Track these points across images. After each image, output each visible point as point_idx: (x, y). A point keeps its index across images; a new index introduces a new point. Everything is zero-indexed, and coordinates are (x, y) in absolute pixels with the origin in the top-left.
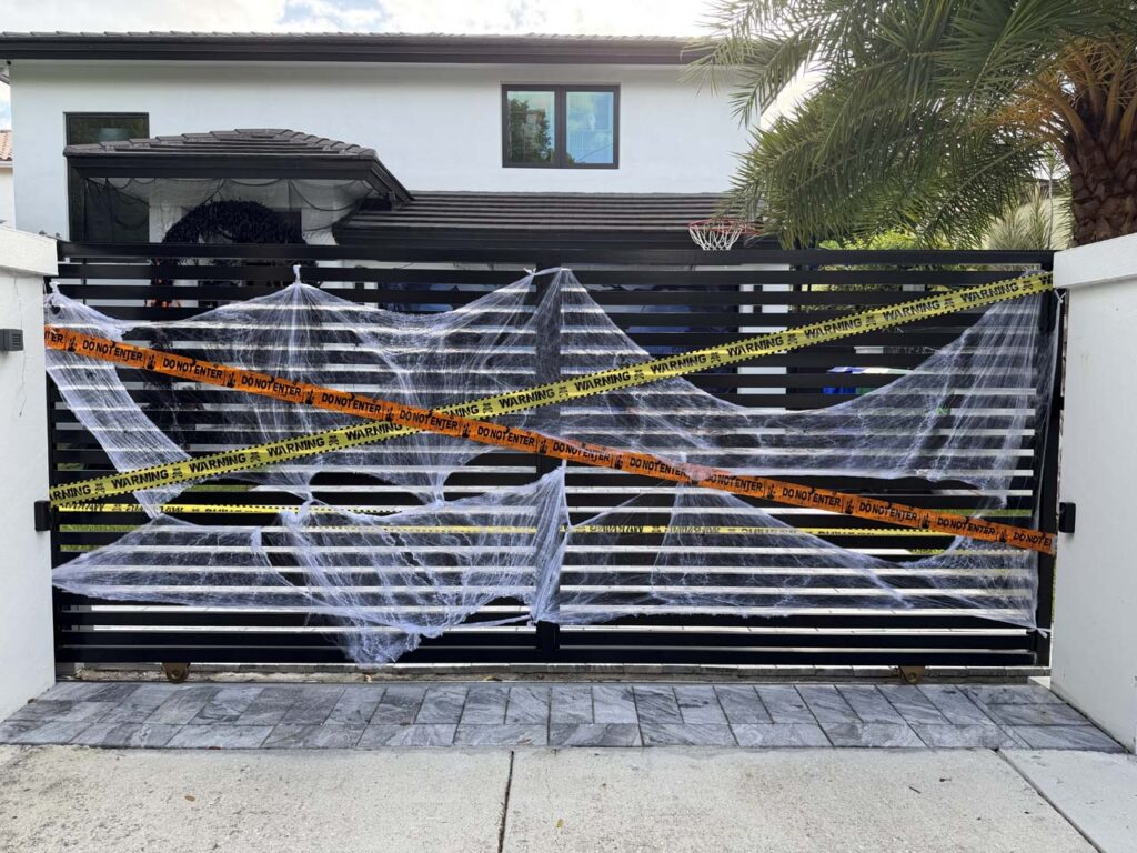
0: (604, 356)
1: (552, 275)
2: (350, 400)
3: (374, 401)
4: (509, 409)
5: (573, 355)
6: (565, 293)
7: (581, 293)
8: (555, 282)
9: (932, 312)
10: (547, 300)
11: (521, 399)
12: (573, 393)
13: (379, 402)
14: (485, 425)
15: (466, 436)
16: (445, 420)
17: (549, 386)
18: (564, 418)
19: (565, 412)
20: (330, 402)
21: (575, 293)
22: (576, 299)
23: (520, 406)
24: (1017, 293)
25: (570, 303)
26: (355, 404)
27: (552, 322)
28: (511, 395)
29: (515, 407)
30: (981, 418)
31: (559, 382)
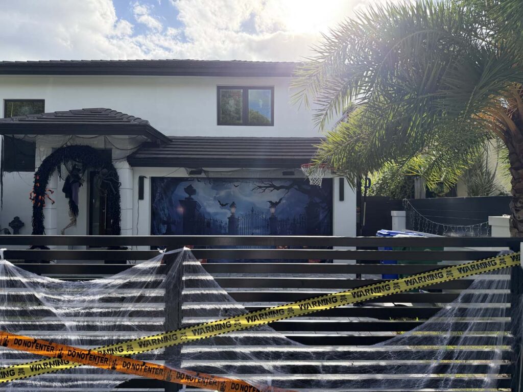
0: (213, 309)
1: (176, 255)
2: (33, 343)
3: (50, 343)
4: (145, 349)
5: (190, 309)
6: (186, 265)
7: (197, 266)
8: (179, 259)
9: (438, 280)
10: (173, 271)
11: (154, 341)
12: (191, 337)
13: (53, 345)
14: (127, 361)
15: (114, 368)
16: (99, 357)
17: (174, 332)
18: (184, 355)
19: (184, 351)
20: (20, 345)
21: (193, 266)
22: (194, 270)
23: (153, 347)
24: (496, 267)
25: (190, 272)
26: (36, 346)
27: (175, 286)
28: (147, 338)
29: (149, 348)
30: (472, 352)
31: (180, 329)
